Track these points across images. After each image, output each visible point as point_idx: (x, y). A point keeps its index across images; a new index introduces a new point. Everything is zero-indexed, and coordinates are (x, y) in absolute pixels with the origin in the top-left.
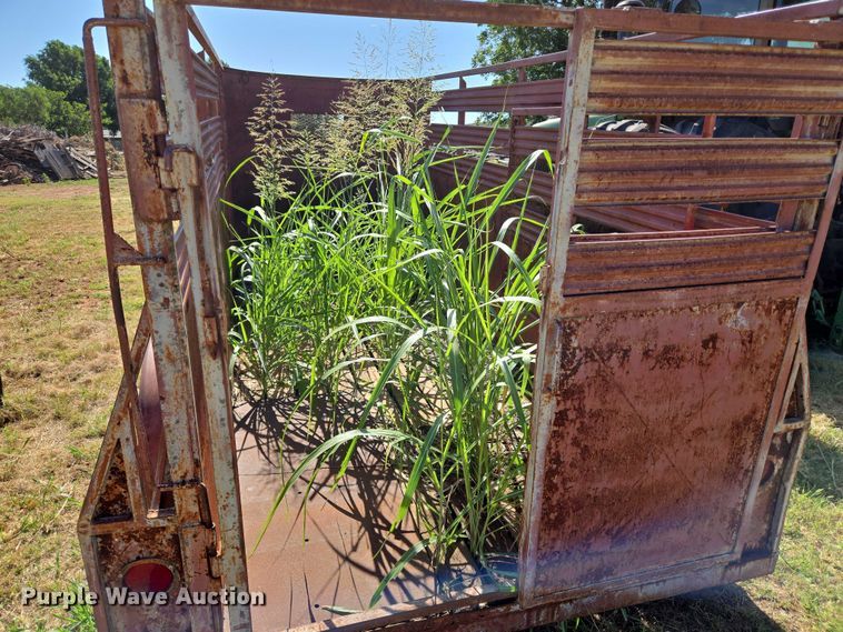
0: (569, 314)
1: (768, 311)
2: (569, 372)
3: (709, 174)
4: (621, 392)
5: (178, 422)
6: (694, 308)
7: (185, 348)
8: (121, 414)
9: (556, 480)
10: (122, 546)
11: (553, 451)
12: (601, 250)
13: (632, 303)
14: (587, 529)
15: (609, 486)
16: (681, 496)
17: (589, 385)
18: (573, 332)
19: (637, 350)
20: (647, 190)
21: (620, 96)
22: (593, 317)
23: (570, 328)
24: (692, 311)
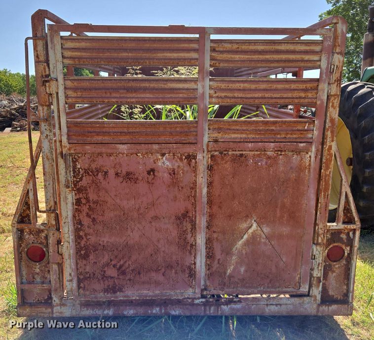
0: (72, 151)
1: (181, 159)
2: (78, 180)
3: (127, 91)
4: (107, 192)
5: (49, 184)
6: (139, 155)
7: (53, 154)
8: (30, 179)
9: (81, 233)
10: (27, 236)
11: (77, 218)
12: (83, 123)
13: (103, 149)
14: (102, 262)
15: (110, 240)
16: (153, 252)
17: (90, 187)
18: (77, 160)
19: (112, 173)
20: (99, 98)
21: (78, 58)
22: (85, 154)
23: (75, 158)
24: (137, 155)
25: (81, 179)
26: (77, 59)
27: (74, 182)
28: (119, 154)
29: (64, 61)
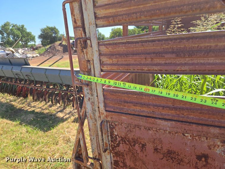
0: (109, 119)
2: (116, 145)
3: (177, 56)
4: (144, 164)
5: (94, 139)
8: (80, 131)
17: (127, 154)
18: (114, 128)
19: (150, 147)
20: (137, 65)
21: (112, 16)
22: (122, 123)
23: (112, 126)
24: (184, 135)
25: (118, 145)
26: (111, 19)
27: (112, 146)
28: (159, 130)
29: (97, 23)
